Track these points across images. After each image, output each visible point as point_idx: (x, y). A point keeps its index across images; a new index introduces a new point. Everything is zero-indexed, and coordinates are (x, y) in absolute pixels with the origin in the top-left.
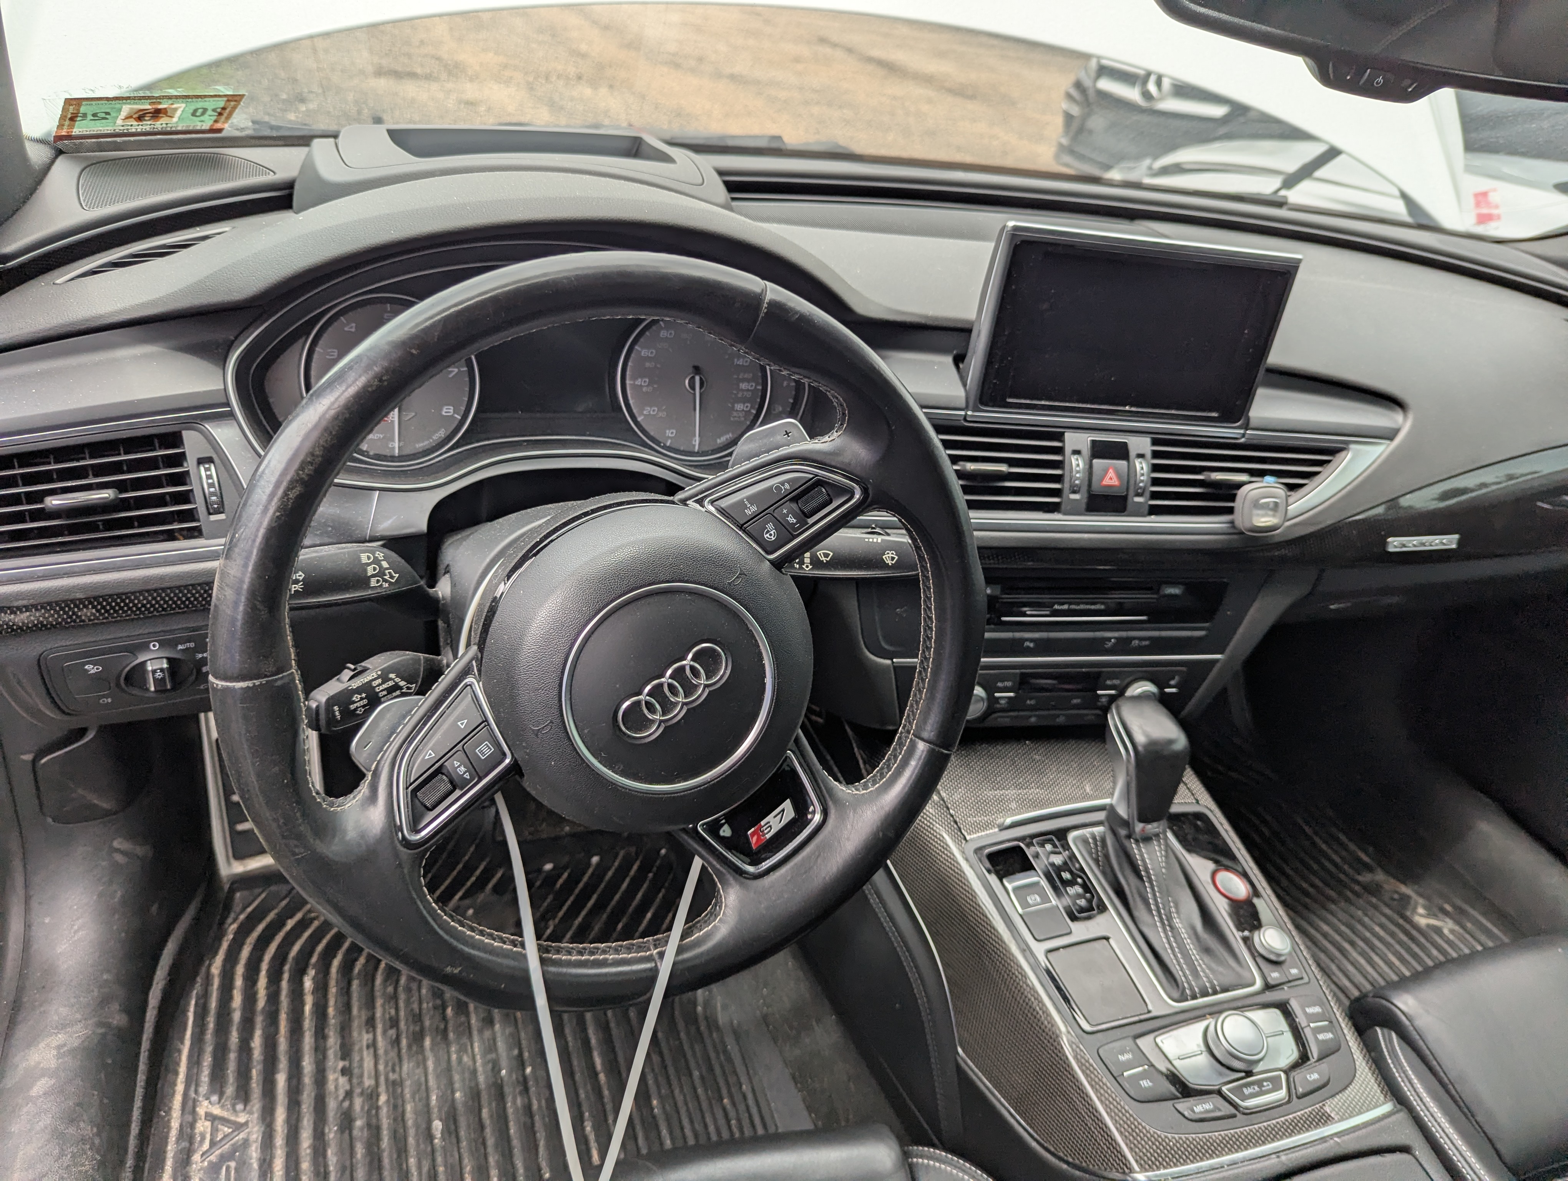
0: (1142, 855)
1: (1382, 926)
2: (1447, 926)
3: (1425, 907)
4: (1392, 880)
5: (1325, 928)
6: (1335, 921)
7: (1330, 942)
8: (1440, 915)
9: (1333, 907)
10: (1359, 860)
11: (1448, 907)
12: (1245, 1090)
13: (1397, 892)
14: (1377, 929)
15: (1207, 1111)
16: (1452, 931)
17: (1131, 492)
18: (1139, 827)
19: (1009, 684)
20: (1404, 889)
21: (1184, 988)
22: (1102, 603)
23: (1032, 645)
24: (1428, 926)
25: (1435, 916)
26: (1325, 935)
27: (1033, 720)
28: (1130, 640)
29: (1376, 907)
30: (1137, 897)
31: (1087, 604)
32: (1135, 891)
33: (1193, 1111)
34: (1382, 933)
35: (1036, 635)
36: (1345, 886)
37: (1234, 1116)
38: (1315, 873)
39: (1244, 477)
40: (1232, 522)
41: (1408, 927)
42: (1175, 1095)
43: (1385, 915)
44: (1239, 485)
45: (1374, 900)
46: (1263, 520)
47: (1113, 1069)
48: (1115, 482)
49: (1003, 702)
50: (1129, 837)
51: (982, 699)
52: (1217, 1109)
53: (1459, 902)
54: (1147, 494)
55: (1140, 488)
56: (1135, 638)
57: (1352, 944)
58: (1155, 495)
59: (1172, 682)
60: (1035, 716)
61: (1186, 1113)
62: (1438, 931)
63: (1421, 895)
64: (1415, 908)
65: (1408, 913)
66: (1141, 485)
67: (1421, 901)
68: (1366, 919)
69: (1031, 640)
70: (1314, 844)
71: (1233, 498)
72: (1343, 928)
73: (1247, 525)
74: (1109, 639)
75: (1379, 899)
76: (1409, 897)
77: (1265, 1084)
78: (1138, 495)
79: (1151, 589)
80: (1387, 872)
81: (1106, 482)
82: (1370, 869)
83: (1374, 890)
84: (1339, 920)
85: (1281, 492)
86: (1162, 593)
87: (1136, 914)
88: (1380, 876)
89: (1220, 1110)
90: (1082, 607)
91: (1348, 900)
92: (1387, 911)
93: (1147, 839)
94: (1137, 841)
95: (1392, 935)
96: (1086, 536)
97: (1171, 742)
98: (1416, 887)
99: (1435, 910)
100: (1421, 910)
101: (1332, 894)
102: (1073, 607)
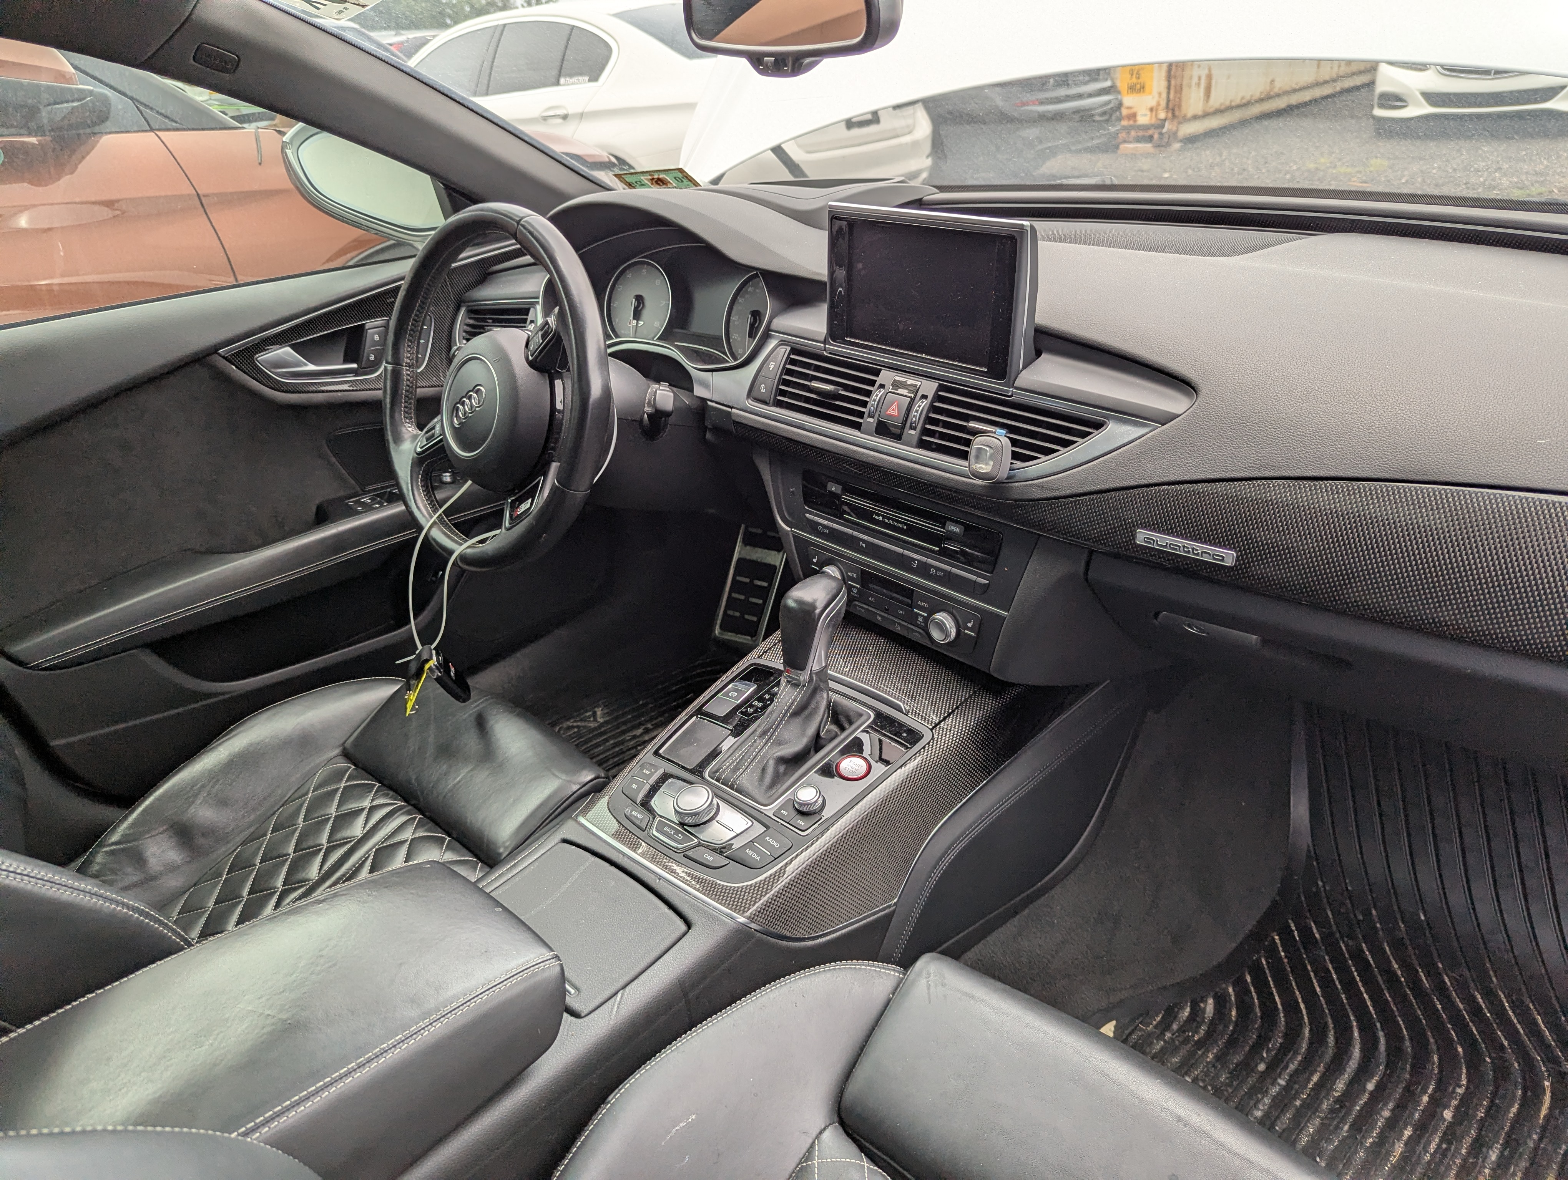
12: (666, 829)
15: (636, 817)
17: (908, 425)
19: (855, 576)
22: (905, 524)
23: (865, 545)
27: (879, 618)
28: (927, 565)
31: (894, 520)
33: (631, 811)
35: (871, 539)
37: (643, 831)
42: (636, 800)
46: (980, 466)
47: (636, 772)
48: (895, 413)
49: (856, 590)
54: (919, 429)
55: (913, 422)
56: (933, 567)
59: (970, 625)
60: (880, 615)
66: (914, 419)
69: (864, 541)
74: (914, 560)
77: (680, 836)
78: (911, 428)
81: (890, 412)
86: (947, 529)
89: (641, 822)
90: (891, 522)
96: (868, 452)
102: (885, 520)
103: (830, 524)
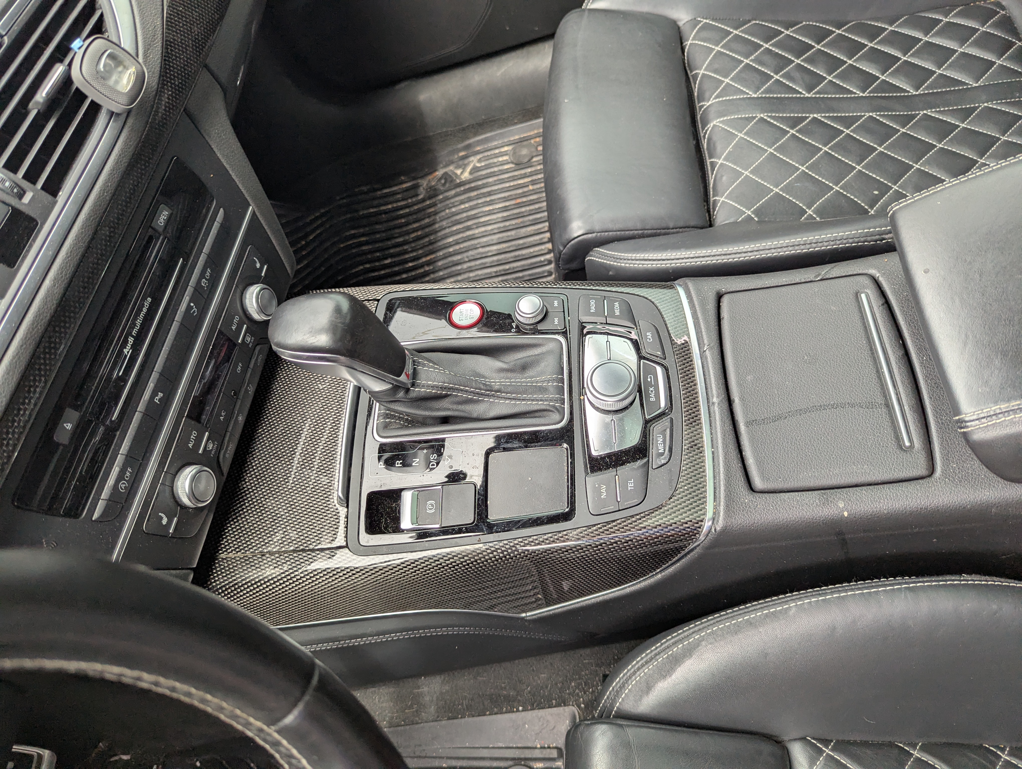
0: (428, 386)
1: (462, 202)
2: (474, 161)
3: (458, 167)
4: (430, 177)
5: (450, 240)
6: (447, 231)
7: (463, 242)
8: (466, 161)
9: (437, 226)
10: (407, 190)
11: (462, 154)
12: (652, 399)
13: (441, 179)
14: (463, 206)
15: (664, 442)
16: (480, 161)
17: (14, 202)
18: (403, 378)
19: (194, 434)
20: (439, 173)
21: (554, 406)
22: (144, 299)
23: (160, 395)
24: (471, 173)
25: (466, 166)
26: (457, 243)
27: (240, 419)
28: (198, 288)
29: (447, 199)
30: (460, 407)
31: (138, 314)
32: (455, 407)
33: (662, 454)
34: (467, 205)
35: (151, 385)
36: (423, 209)
37: (672, 420)
38: (407, 224)
39: (59, 70)
40: (112, 114)
41: (467, 187)
42: (645, 463)
43: (456, 195)
44: (67, 80)
45: (441, 197)
46: (125, 81)
47: (612, 508)
49: (210, 446)
50: (407, 390)
51: (200, 472)
52: (663, 432)
53: (460, 146)
54: (25, 184)
55: (12, 188)
56: (199, 281)
57: (469, 228)
58: (31, 176)
59: (258, 265)
60: (238, 415)
61: (663, 462)
62: (475, 170)
63: (447, 166)
64: (456, 174)
65: (458, 181)
66: (7, 184)
67: (451, 168)
68: (454, 210)
69: (154, 394)
70: (385, 212)
71: (80, 96)
72: (455, 228)
73: (124, 100)
74: (189, 308)
75: (442, 193)
76: (446, 173)
77: (649, 380)
78: (21, 195)
79: (151, 238)
80: (422, 177)
82: (416, 187)
83: (433, 193)
84: (449, 227)
85: (99, 44)
86: (161, 230)
87: (475, 415)
88: (424, 183)
89: (665, 430)
90: (139, 322)
91: (436, 213)
92: (453, 192)
93: (415, 374)
94: (413, 385)
95: (470, 199)
96: (47, 283)
97: (338, 310)
98: (442, 166)
99: (461, 163)
100: (459, 172)
101: (427, 221)
102: (134, 333)
103: (120, 459)
